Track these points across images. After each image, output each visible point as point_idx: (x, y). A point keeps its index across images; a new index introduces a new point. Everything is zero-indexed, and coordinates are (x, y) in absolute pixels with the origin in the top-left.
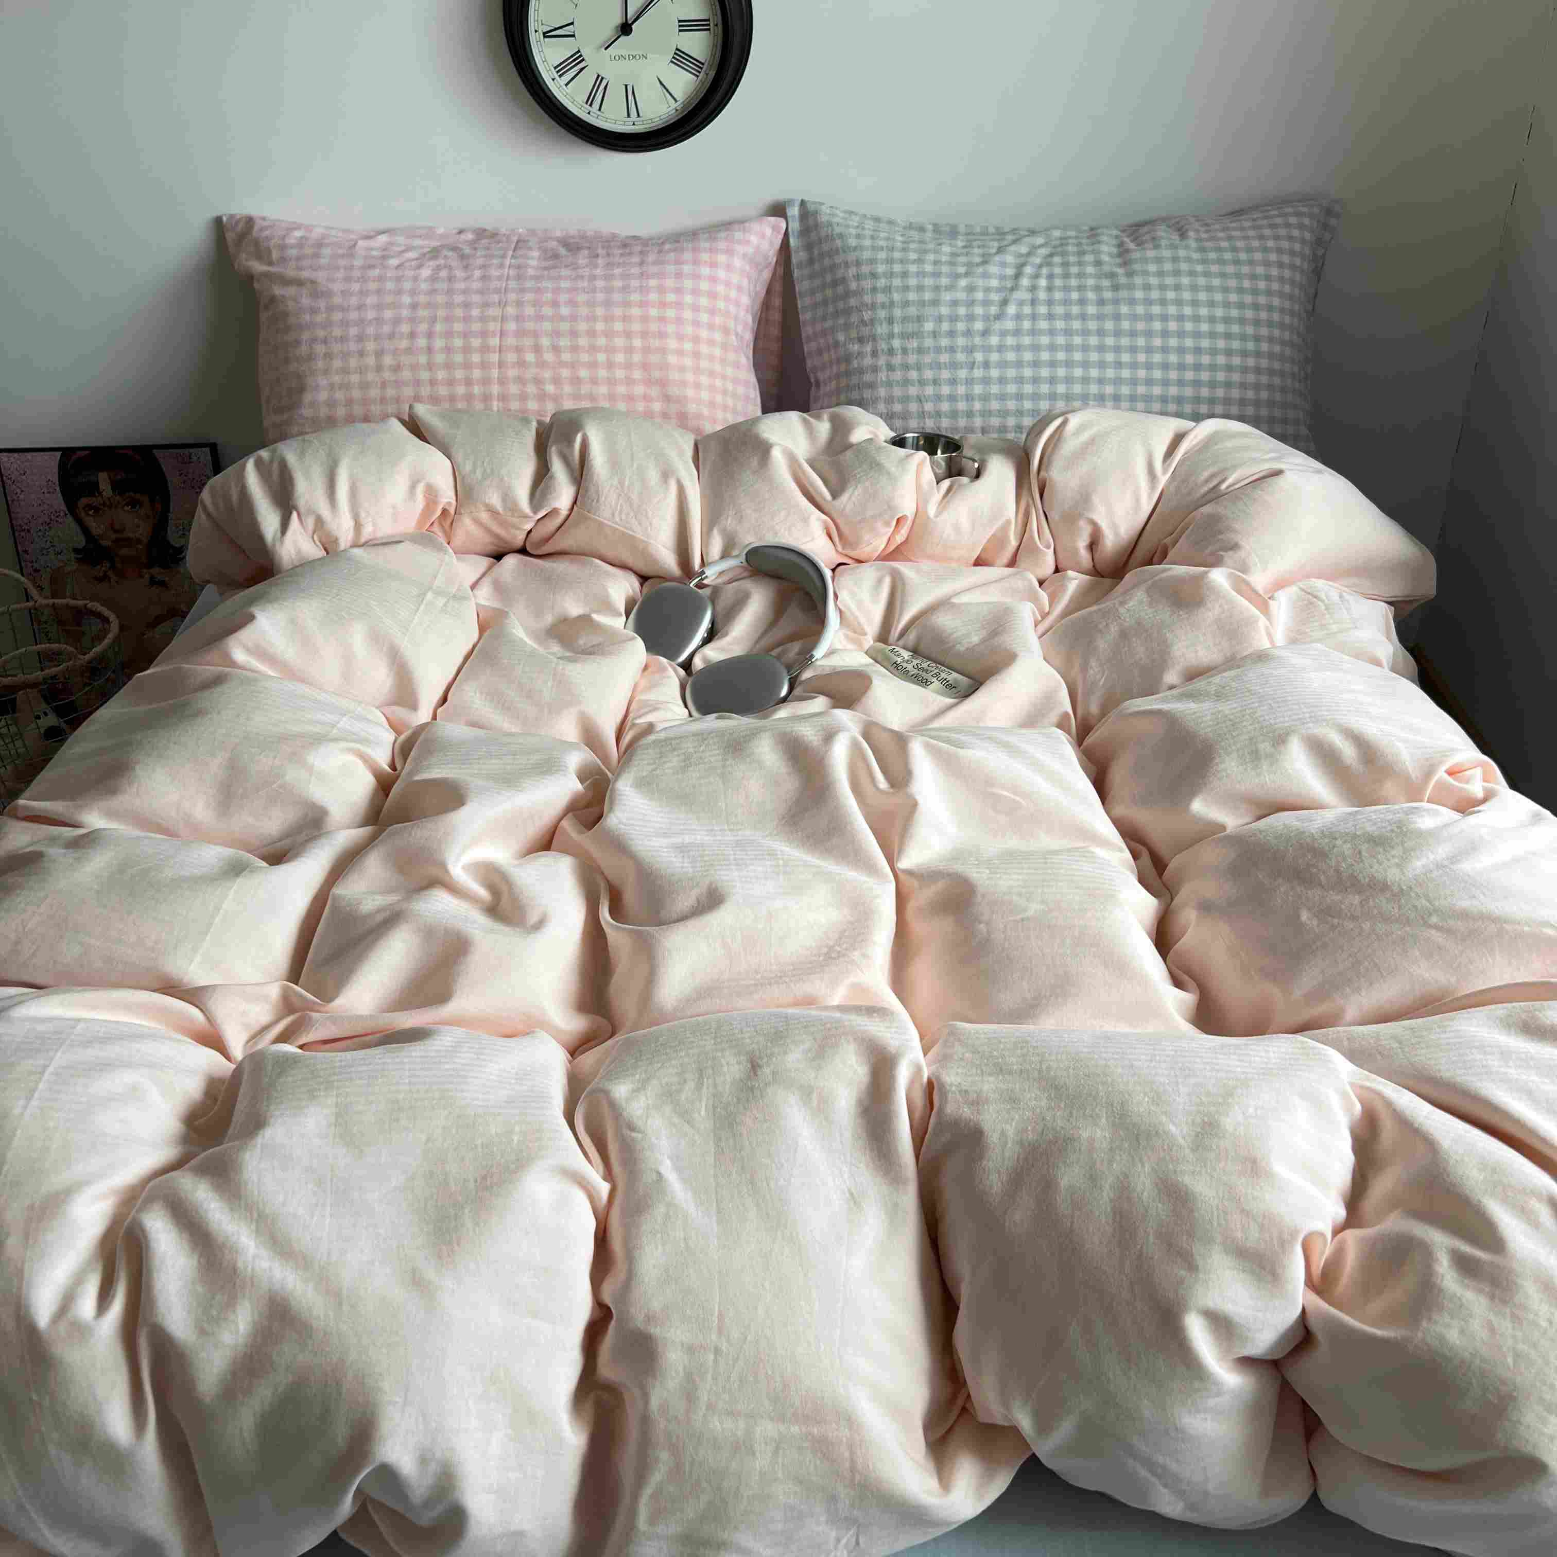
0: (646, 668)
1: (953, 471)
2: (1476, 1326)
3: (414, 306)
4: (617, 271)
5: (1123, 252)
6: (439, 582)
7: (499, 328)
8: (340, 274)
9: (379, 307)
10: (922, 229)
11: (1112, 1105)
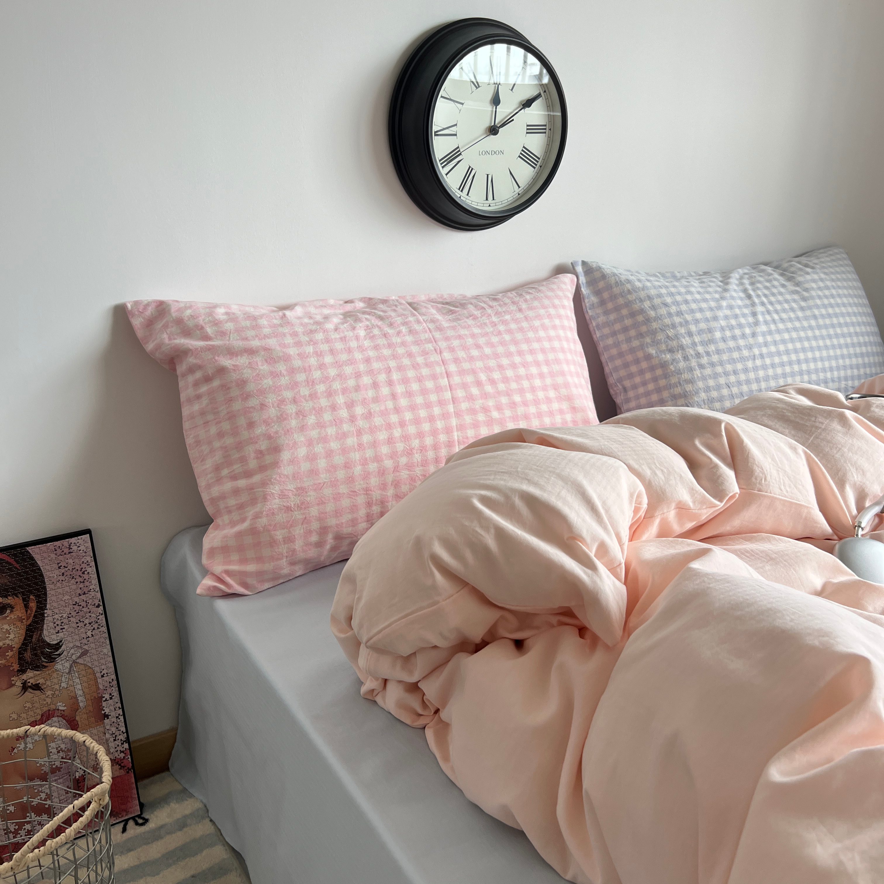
4: (506, 318)
5: (789, 278)
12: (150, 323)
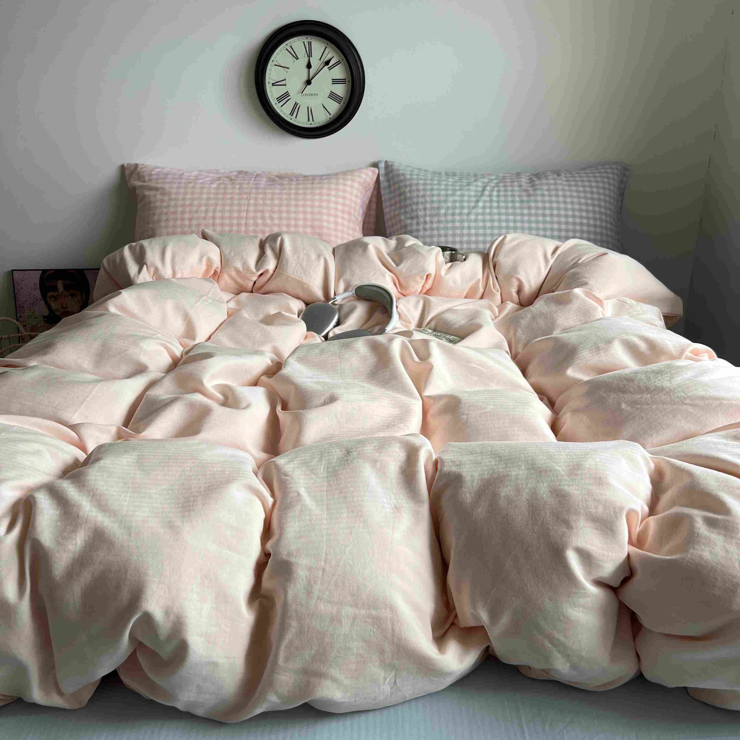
0: (306, 337)
1: (453, 259)
2: (719, 550)
3: (208, 199)
4: (301, 186)
5: (531, 181)
6: (210, 295)
7: (246, 209)
8: (175, 186)
9: (192, 199)
10: (440, 174)
11: (527, 462)
12: (131, 173)
